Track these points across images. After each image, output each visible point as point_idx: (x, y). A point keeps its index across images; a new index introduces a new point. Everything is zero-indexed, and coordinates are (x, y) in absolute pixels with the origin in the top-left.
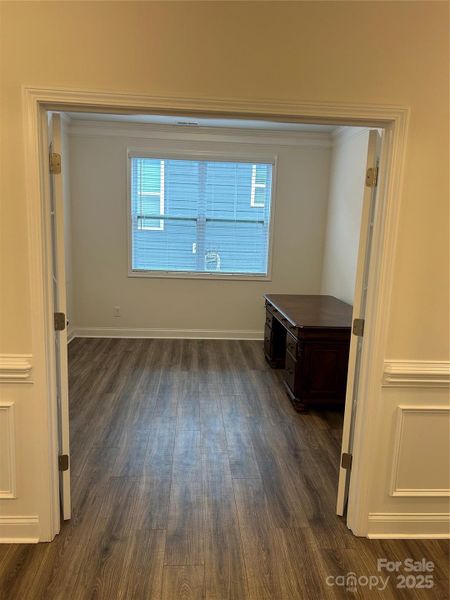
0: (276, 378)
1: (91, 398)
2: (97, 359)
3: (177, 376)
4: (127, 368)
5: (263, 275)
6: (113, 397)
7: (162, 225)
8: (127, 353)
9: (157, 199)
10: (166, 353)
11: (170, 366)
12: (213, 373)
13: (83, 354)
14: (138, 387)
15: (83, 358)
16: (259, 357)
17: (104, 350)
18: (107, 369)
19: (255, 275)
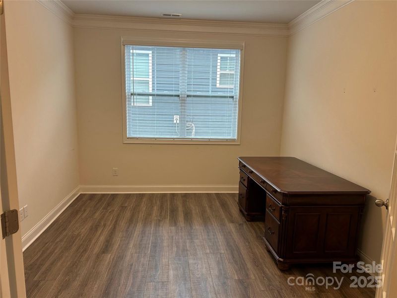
0: (253, 231)
1: (87, 260)
2: (97, 215)
3: (166, 231)
4: (123, 224)
5: (233, 140)
6: (108, 257)
7: (151, 101)
8: (123, 208)
9: (147, 82)
10: (155, 208)
11: (160, 221)
12: (197, 227)
13: (85, 210)
14: (131, 246)
15: (85, 214)
16: (235, 210)
17: (103, 206)
18: (105, 225)
19: (227, 140)
